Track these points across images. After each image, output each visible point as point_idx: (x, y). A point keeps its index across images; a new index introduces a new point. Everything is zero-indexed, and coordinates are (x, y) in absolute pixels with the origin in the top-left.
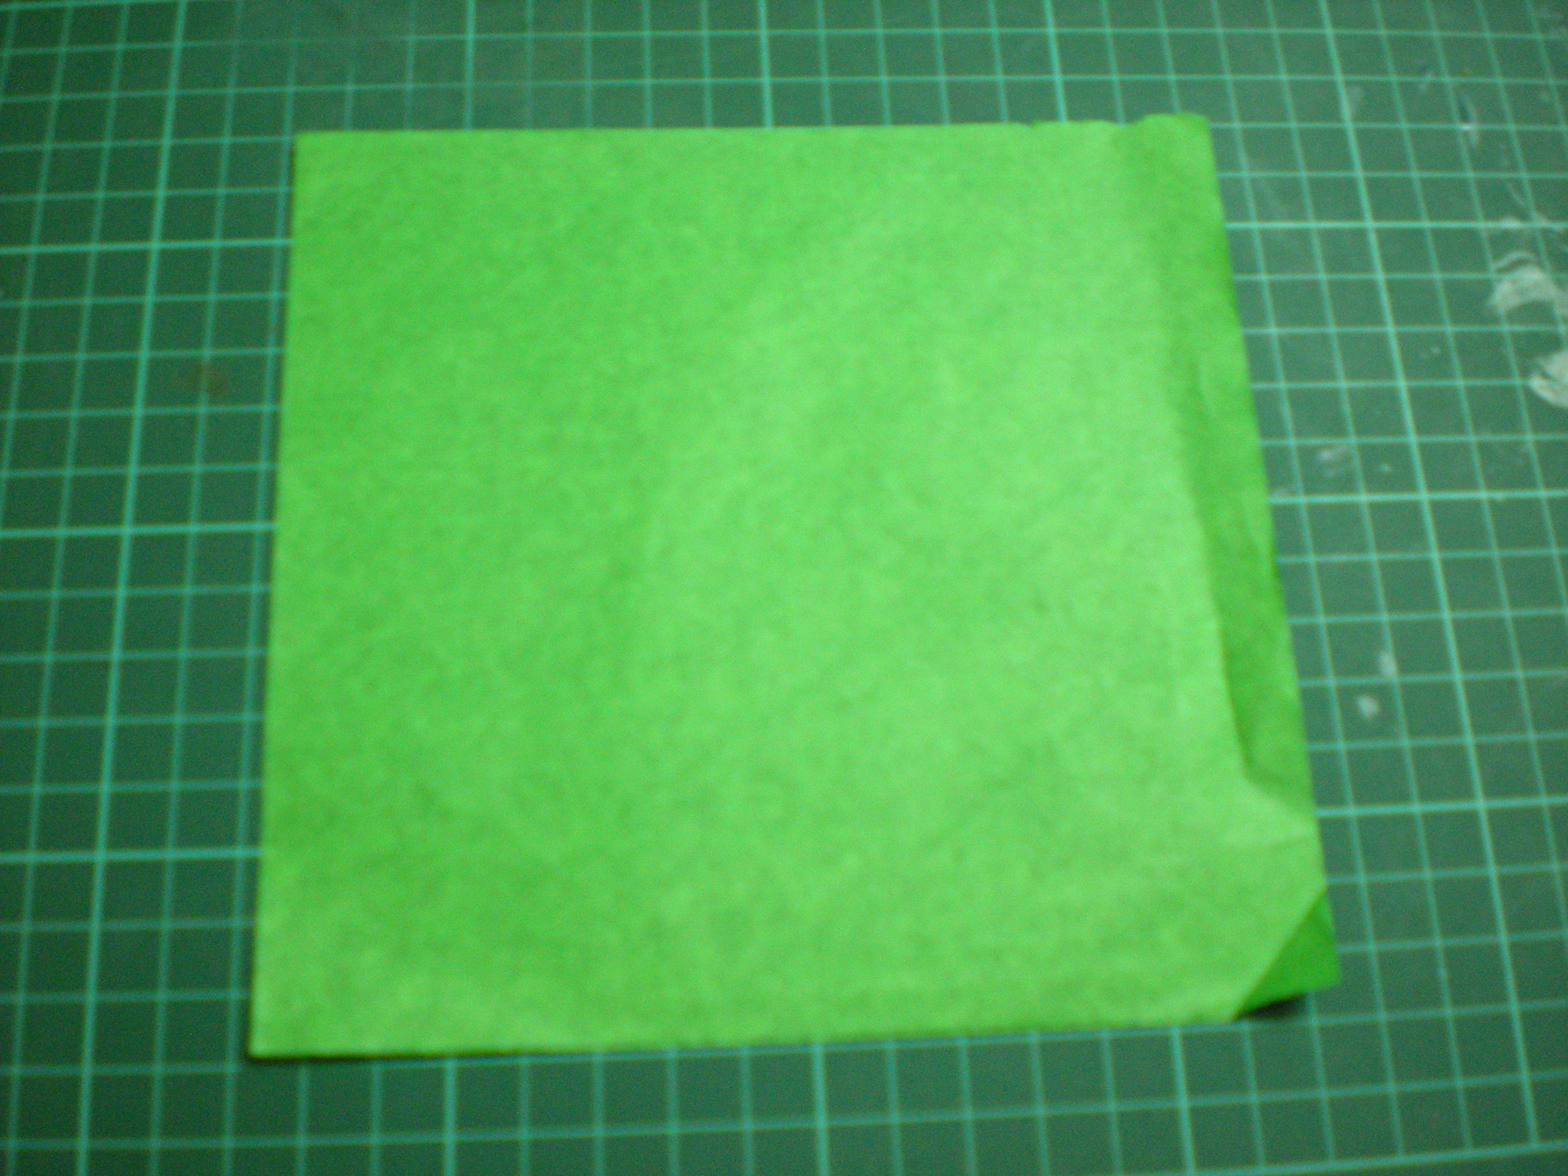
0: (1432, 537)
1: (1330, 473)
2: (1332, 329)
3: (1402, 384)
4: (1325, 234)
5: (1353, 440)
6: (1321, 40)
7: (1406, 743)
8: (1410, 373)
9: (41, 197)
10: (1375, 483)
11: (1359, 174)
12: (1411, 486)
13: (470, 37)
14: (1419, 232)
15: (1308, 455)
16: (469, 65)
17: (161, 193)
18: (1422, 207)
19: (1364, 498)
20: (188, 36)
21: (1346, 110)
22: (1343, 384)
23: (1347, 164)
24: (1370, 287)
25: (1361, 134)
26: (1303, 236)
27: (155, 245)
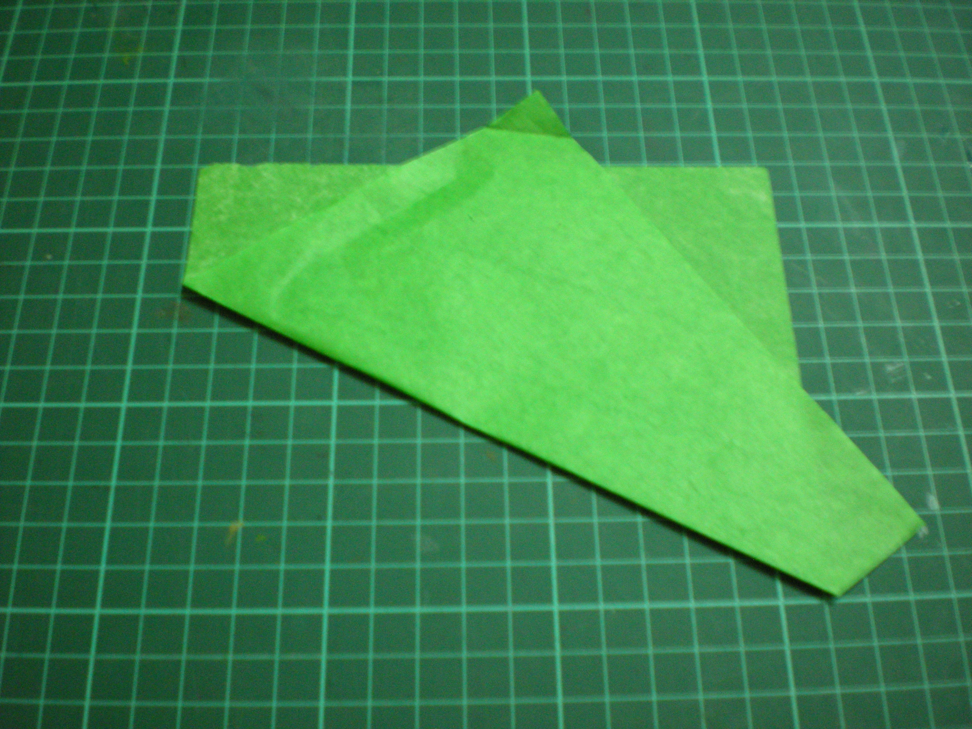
0: (959, 421)
1: (893, 380)
2: (891, 290)
3: (936, 324)
4: (885, 231)
5: (906, 359)
6: (879, 112)
7: (946, 552)
8: (941, 317)
9: (78, 198)
10: (921, 386)
11: (905, 193)
12: (944, 387)
13: (348, 106)
14: (944, 230)
15: (878, 368)
16: (348, 123)
17: (154, 197)
18: (946, 215)
19: (914, 395)
20: (173, 103)
21: (895, 153)
22: (899, 323)
23: (898, 188)
24: (915, 264)
25: (905, 170)
26: (871, 231)
27: (149, 229)
